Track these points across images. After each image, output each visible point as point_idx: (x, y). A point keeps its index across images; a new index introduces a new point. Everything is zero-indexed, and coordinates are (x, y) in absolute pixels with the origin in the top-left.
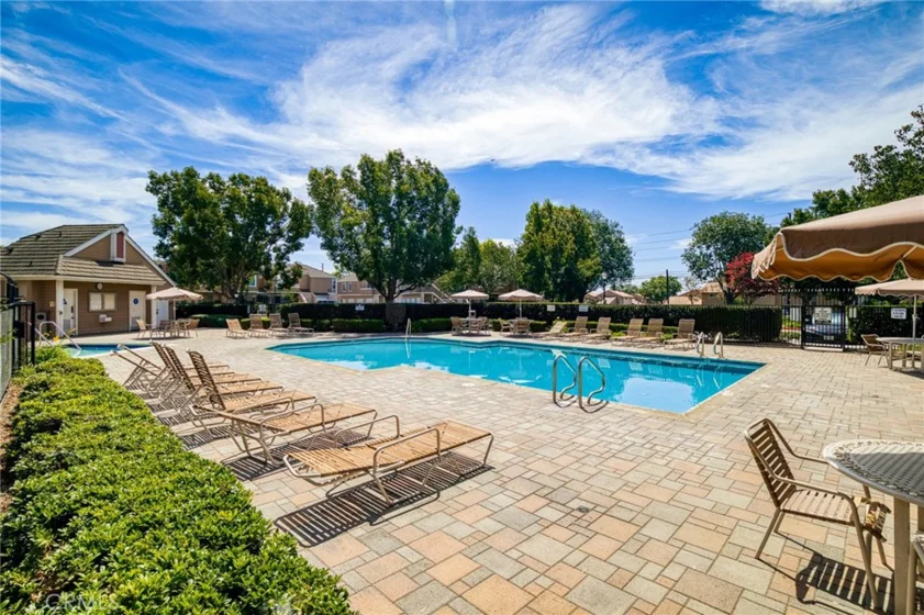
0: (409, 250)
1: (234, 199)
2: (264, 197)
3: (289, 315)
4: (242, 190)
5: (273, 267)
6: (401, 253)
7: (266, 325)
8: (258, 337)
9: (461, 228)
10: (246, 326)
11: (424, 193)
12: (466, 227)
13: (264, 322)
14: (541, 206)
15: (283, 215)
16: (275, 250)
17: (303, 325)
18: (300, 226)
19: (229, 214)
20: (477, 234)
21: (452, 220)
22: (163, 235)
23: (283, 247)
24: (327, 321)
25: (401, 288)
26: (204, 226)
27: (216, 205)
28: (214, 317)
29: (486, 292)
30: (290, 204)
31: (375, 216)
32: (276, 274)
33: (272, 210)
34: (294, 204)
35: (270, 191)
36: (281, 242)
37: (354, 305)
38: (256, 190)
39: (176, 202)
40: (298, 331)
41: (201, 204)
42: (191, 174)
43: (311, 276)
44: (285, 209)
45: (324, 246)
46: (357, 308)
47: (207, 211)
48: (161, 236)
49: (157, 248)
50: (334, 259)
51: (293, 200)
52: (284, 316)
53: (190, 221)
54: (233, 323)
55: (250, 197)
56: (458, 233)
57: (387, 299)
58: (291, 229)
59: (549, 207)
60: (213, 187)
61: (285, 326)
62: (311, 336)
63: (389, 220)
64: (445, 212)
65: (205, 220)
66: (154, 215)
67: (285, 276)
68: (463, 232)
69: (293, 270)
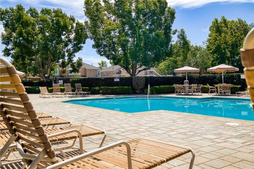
0: (145, 44)
1: (44, 21)
2: (60, 19)
3: (76, 85)
4: (48, 17)
5: (66, 61)
6: (140, 46)
7: (62, 91)
8: (57, 97)
9: (176, 31)
10: (51, 91)
11: (153, 8)
12: (179, 30)
13: (61, 89)
14: (220, 20)
15: (71, 31)
16: (67, 51)
17: (84, 90)
18: (81, 36)
19: (42, 31)
20: (186, 33)
21: (170, 26)
22: (7, 44)
23: (71, 49)
24: (97, 88)
25: (140, 69)
26: (28, 37)
27: (34, 25)
28: (34, 87)
29: (196, 67)
30: (75, 25)
31: (124, 24)
32: (68, 64)
33: (65, 28)
34: (77, 24)
35: (64, 16)
36: (70, 47)
37: (113, 79)
38: (56, 16)
39: (13, 25)
40: (81, 94)
41: (26, 24)
42: (20, 8)
43: (87, 68)
44: (72, 27)
45: (94, 46)
46: (115, 80)
47: (30, 28)
48: (6, 44)
49: (4, 51)
50: (100, 54)
51: (76, 22)
52: (73, 86)
53: (20, 34)
54: (43, 89)
55: (53, 21)
56: (174, 34)
57: (132, 75)
58: (75, 39)
59: (225, 21)
60: (32, 16)
61: (73, 91)
62: (89, 96)
63: (132, 27)
64: (166, 20)
65: (28, 33)
66: (2, 33)
67: (73, 66)
68: (177, 33)
69: (78, 62)
